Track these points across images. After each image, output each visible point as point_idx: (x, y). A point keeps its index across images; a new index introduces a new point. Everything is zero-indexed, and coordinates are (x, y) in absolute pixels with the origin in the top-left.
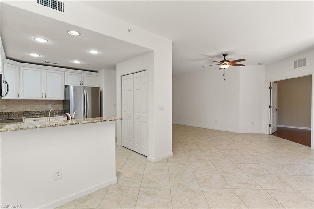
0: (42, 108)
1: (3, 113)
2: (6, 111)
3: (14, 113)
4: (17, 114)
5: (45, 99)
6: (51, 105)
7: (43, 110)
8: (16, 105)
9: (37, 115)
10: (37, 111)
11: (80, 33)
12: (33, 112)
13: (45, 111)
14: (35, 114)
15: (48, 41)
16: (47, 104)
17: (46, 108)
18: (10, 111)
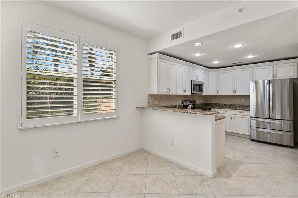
0: (236, 102)
1: (213, 104)
2: (215, 103)
3: (219, 105)
4: (220, 106)
5: (236, 94)
6: (243, 99)
7: (237, 104)
8: (220, 99)
9: (232, 107)
10: (233, 105)
11: (202, 43)
12: (230, 105)
13: (239, 105)
14: (232, 106)
15: (202, 54)
16: (240, 99)
17: (240, 102)
18: (217, 103)
